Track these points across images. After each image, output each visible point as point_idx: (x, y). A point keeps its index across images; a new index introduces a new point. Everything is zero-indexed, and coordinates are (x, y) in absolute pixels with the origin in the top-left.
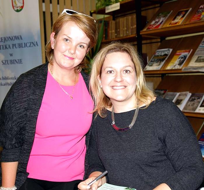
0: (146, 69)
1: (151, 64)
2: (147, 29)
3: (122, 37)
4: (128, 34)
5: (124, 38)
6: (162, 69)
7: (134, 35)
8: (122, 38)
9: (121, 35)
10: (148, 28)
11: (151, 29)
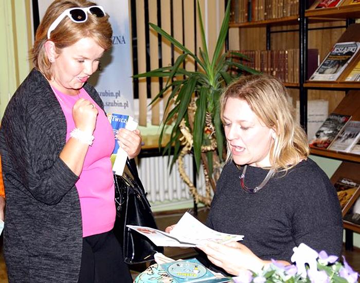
0: (313, 78)
1: (322, 70)
2: (317, 8)
3: (275, 19)
4: (285, 15)
5: (278, 20)
6: (339, 81)
7: (296, 17)
8: (275, 21)
9: (274, 17)
10: (320, 4)
11: (324, 8)
